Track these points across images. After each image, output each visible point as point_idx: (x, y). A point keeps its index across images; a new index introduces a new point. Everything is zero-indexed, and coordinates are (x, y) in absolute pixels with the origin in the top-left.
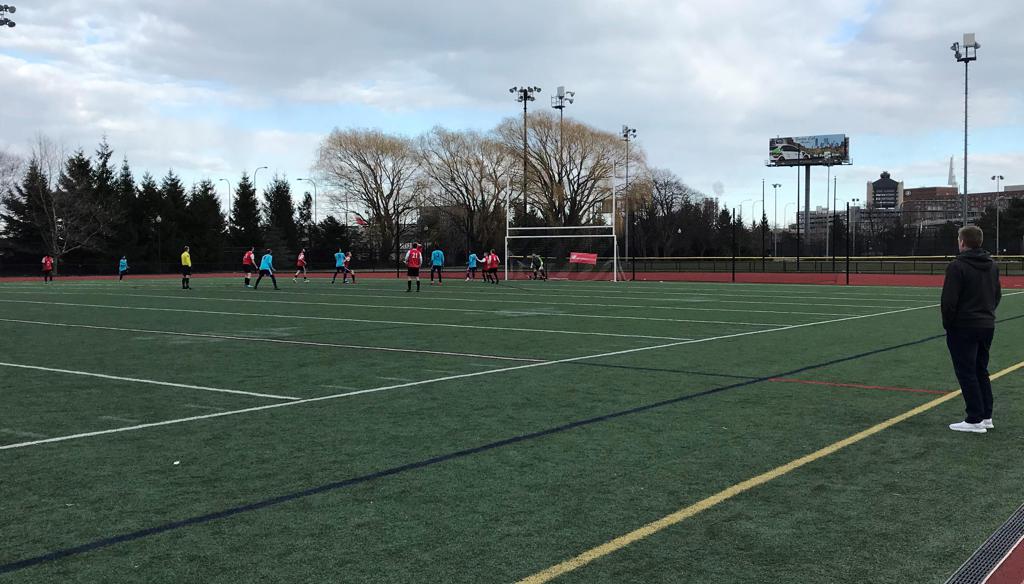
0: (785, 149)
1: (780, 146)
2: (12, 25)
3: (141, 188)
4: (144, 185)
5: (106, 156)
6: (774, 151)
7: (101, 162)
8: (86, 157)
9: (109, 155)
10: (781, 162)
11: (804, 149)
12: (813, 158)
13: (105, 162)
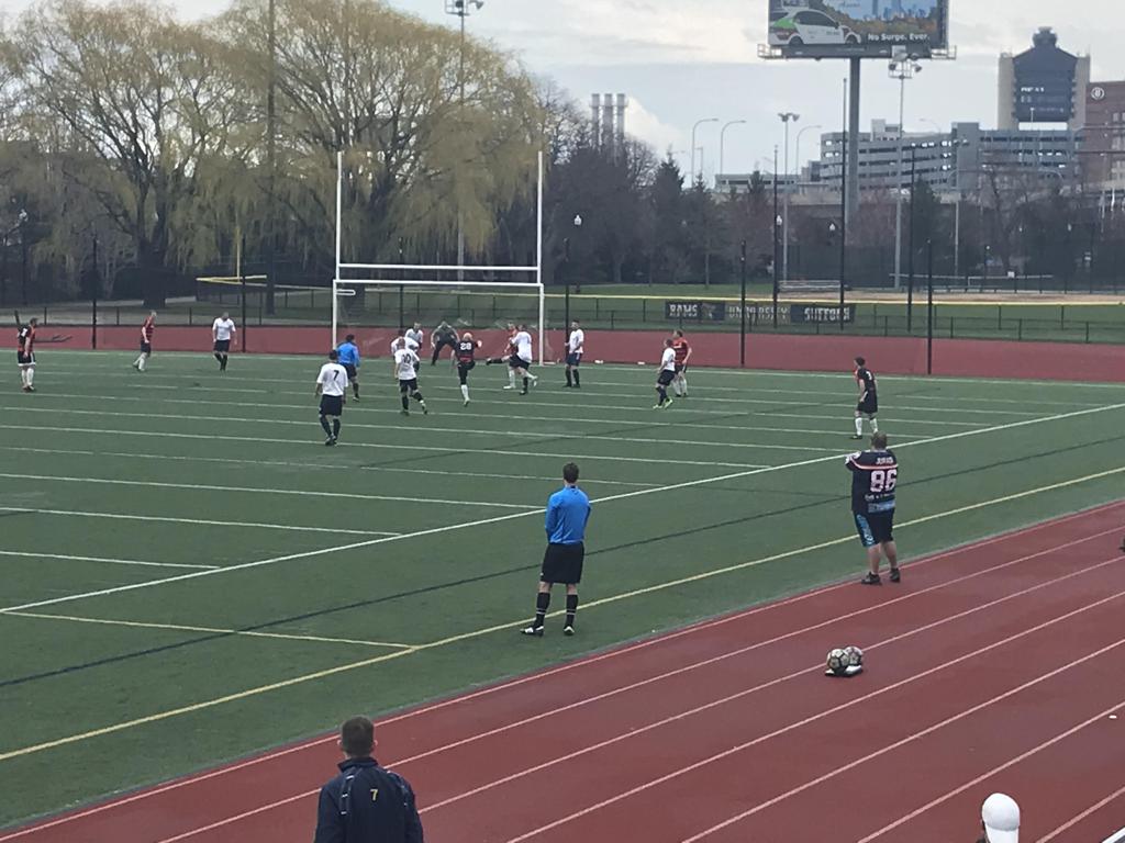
0: (804, 18)
1: (793, 11)
6: (781, 23)
10: (794, 48)
11: (846, 19)
12: (866, 43)
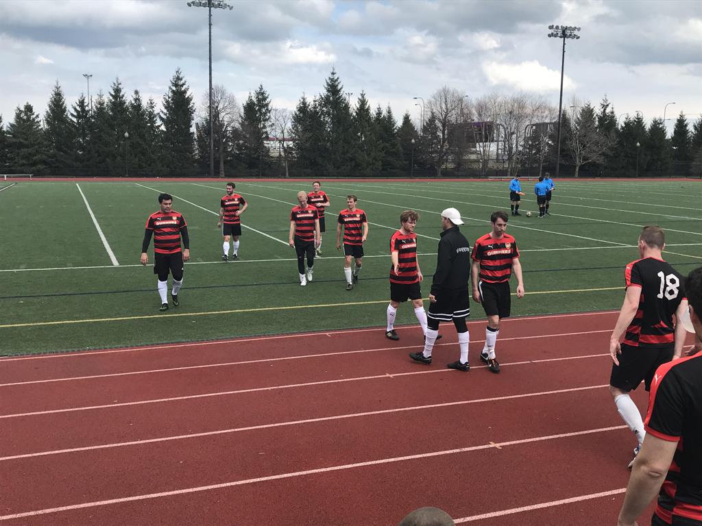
2: (578, 38)
3: (624, 125)
4: (625, 123)
5: (605, 107)
7: (602, 110)
8: (592, 107)
9: (608, 105)
13: (605, 110)
